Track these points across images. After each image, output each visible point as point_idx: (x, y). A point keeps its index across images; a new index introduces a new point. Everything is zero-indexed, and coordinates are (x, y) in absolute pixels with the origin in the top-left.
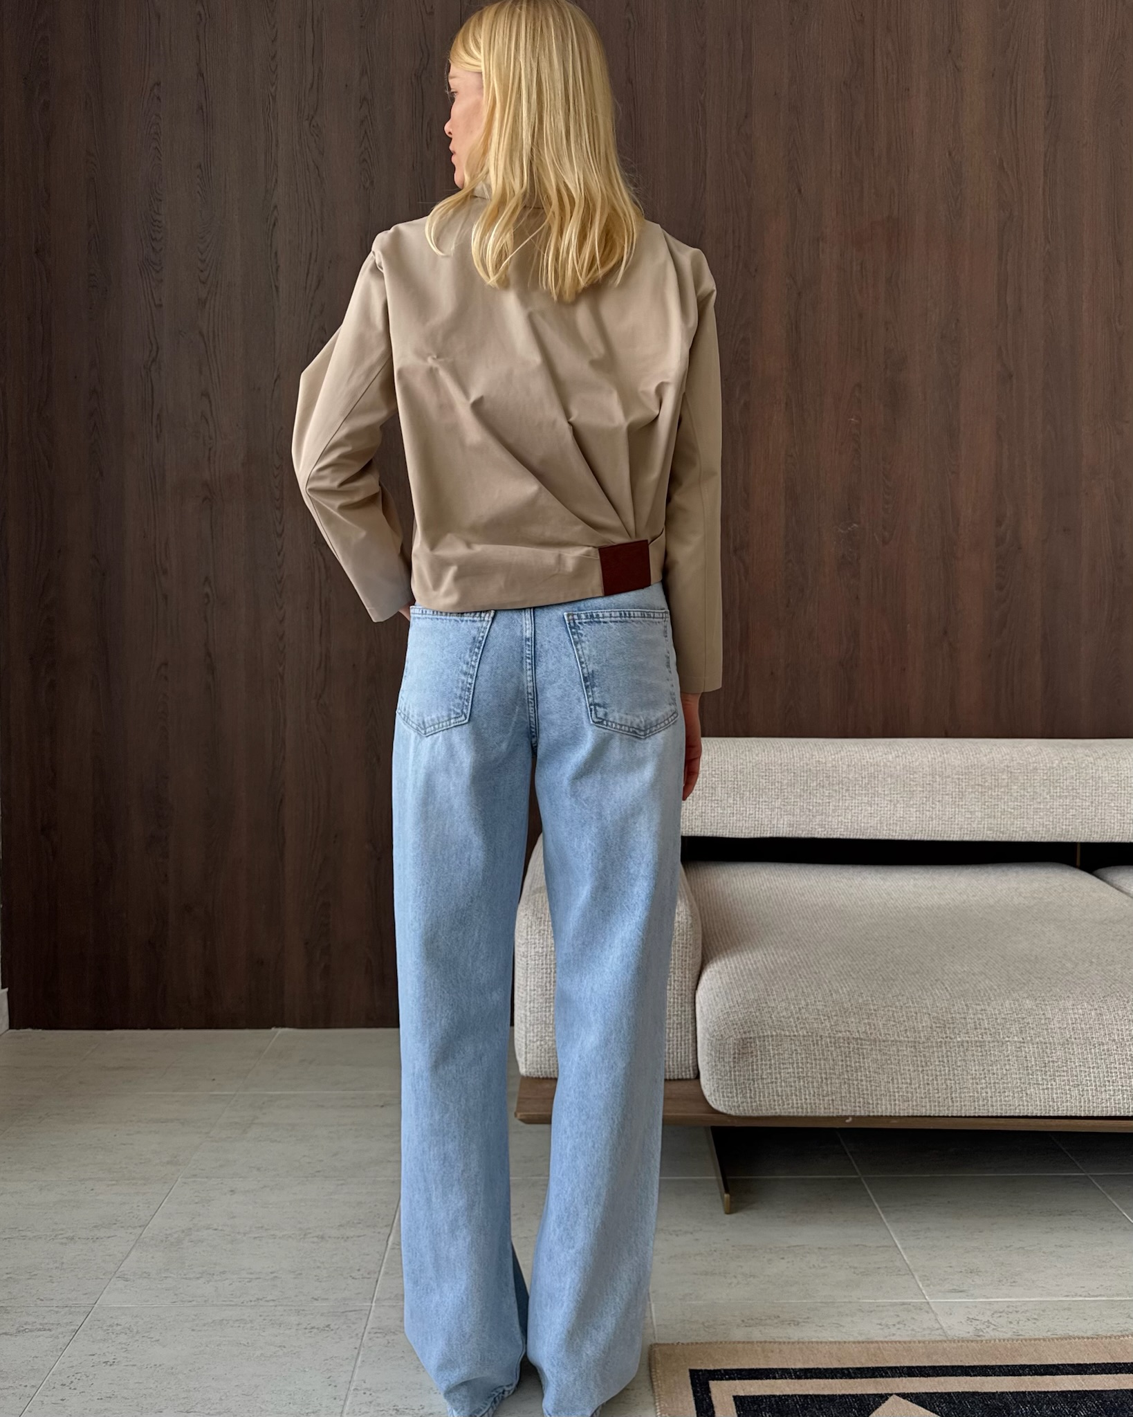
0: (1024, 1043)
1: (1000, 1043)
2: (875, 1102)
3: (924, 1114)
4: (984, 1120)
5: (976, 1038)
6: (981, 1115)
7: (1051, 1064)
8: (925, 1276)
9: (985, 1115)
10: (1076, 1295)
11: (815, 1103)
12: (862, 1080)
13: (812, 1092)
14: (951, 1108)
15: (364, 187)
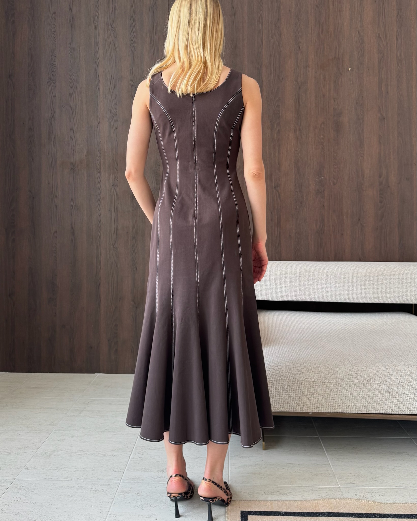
0: (381, 384)
1: (371, 384)
2: (321, 407)
3: (340, 412)
4: (365, 414)
5: (362, 382)
6: (364, 413)
7: (392, 393)
8: (340, 477)
9: (365, 413)
10: (400, 486)
11: (297, 407)
12: (315, 398)
13: (295, 402)
14: (351, 410)
15: (132, 50)
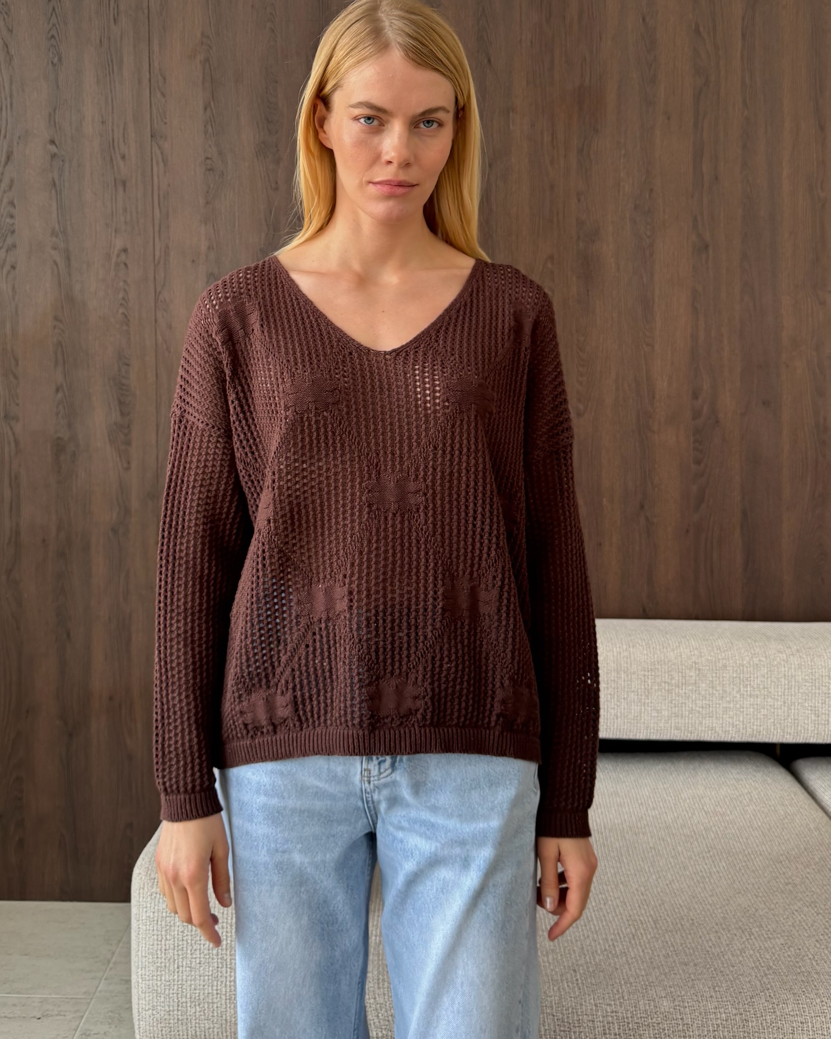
15: (52, 63)
